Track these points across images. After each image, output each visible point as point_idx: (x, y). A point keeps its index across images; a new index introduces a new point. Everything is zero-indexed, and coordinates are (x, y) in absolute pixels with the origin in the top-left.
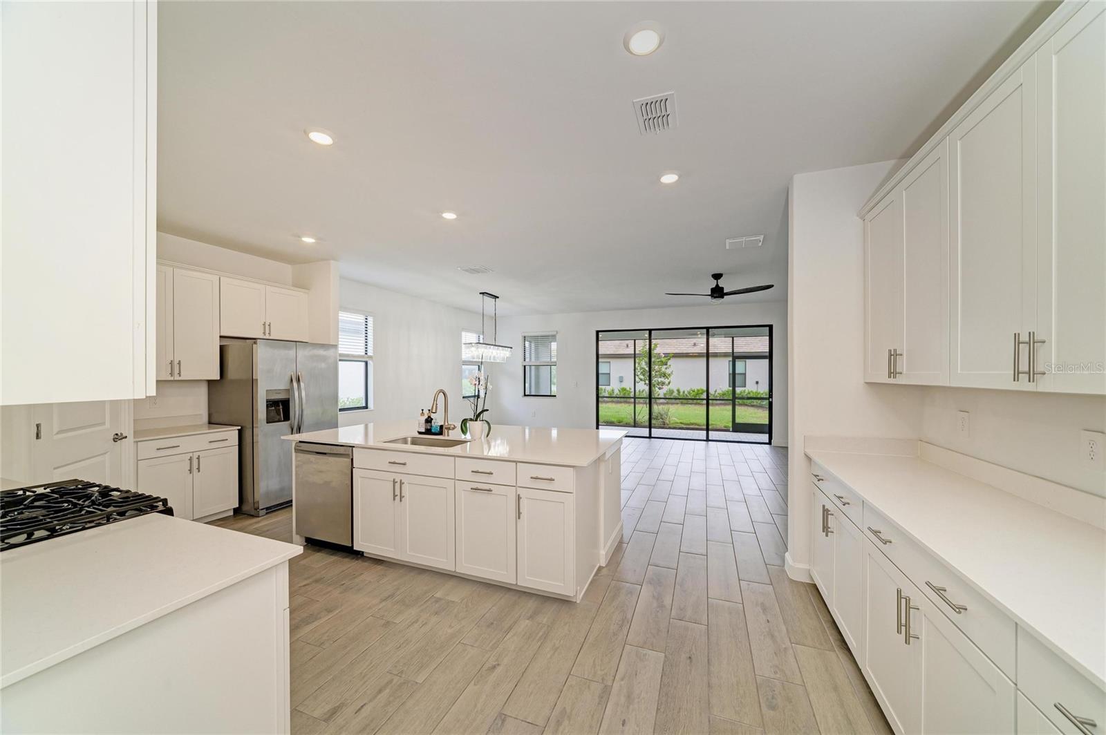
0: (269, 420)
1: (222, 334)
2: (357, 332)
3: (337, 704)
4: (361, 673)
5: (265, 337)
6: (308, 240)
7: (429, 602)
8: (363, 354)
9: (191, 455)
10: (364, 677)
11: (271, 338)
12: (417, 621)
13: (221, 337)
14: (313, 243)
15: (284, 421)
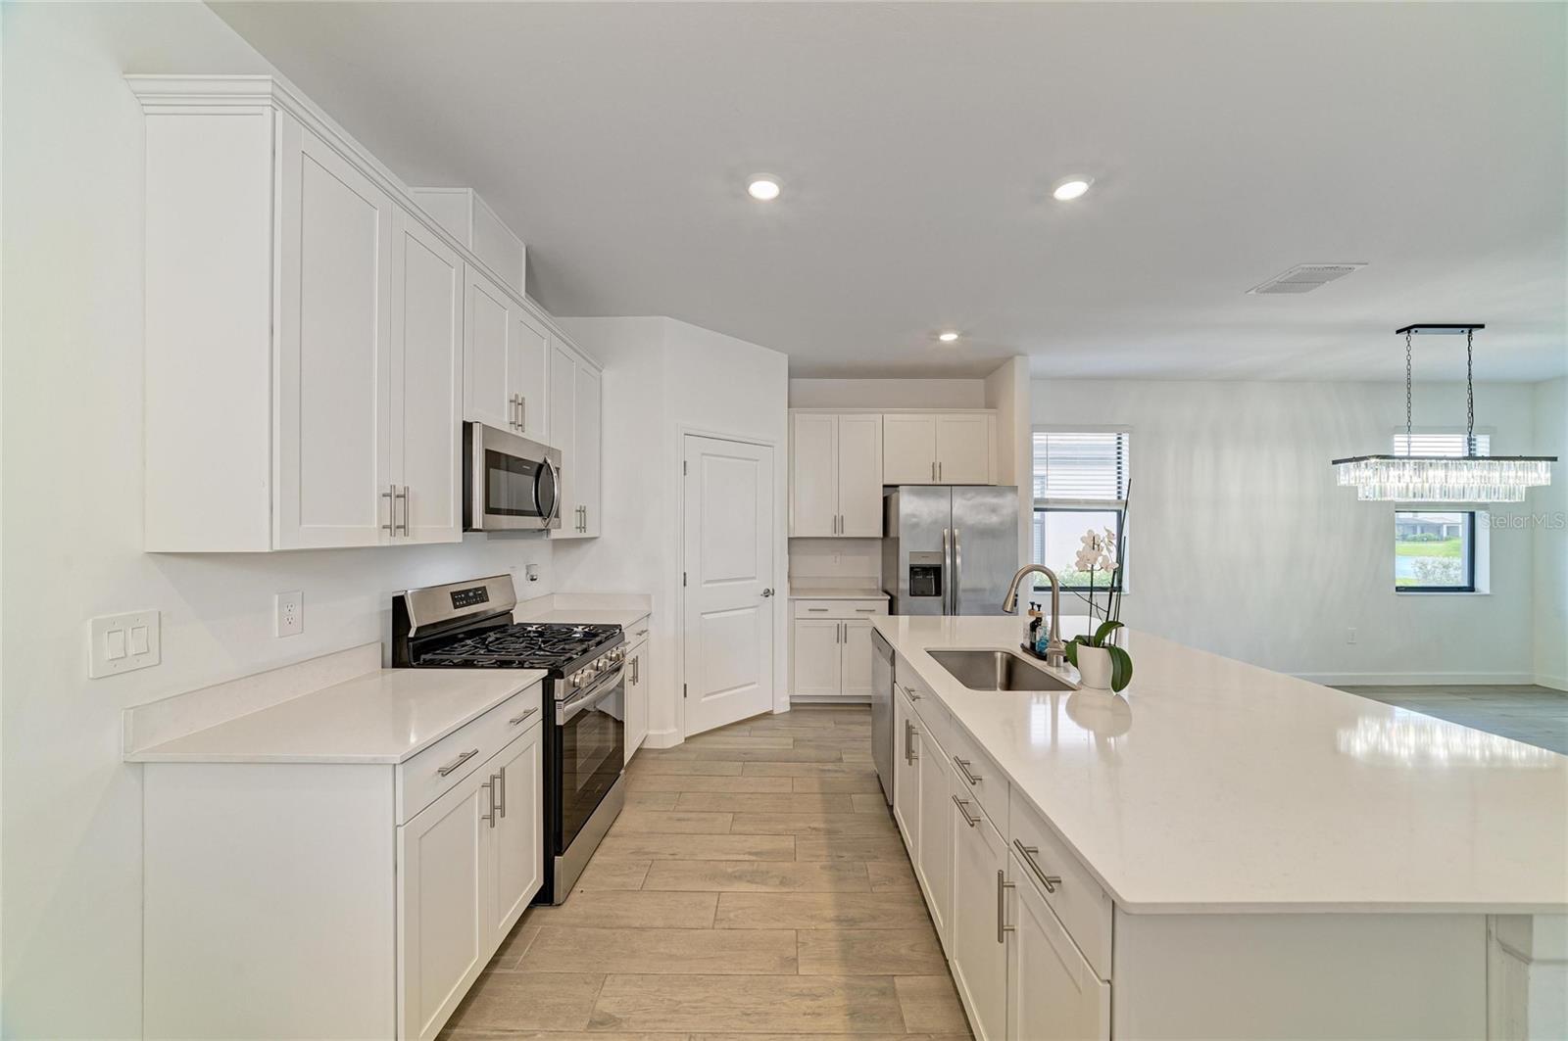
0: (914, 592)
1: (886, 483)
2: (1102, 461)
3: (617, 1016)
4: (680, 1002)
5: (934, 483)
6: (948, 337)
7: (872, 983)
8: (1115, 498)
9: (839, 622)
10: (675, 1011)
11: (942, 483)
12: (816, 997)
13: (885, 486)
14: (956, 340)
15: (935, 595)
